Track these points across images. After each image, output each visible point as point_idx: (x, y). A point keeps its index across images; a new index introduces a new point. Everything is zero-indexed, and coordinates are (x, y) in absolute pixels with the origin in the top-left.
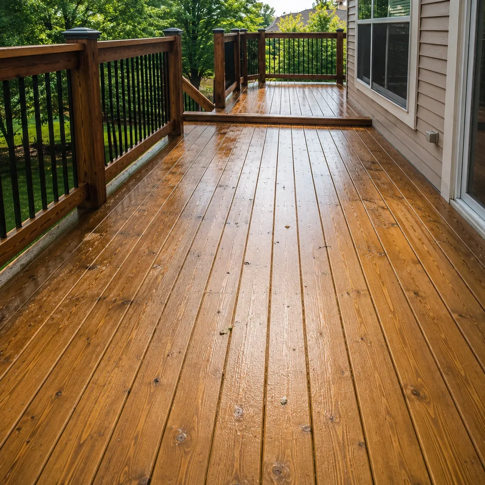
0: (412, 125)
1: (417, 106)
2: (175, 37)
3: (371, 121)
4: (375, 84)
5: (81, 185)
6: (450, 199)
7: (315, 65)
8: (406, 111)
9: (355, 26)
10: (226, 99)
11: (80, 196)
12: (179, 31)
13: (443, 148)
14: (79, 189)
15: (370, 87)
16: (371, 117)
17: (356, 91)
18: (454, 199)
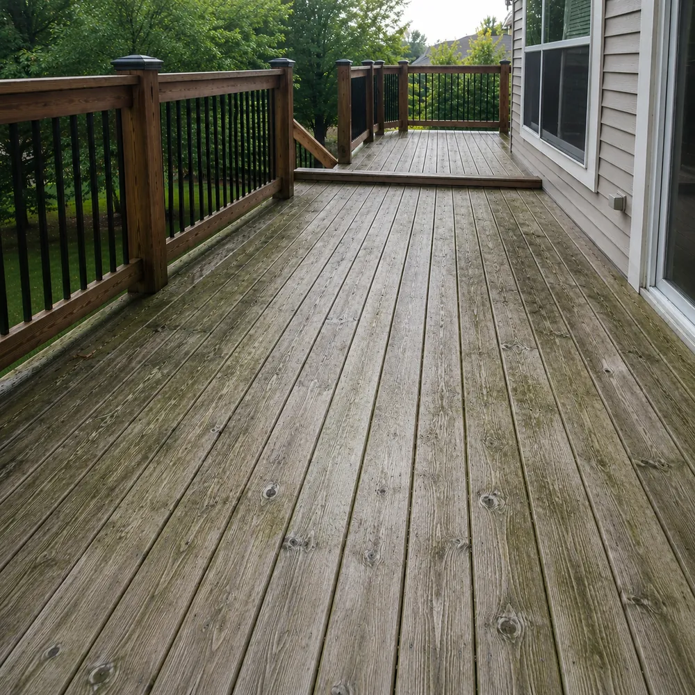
0: (591, 185)
1: (599, 160)
2: (284, 70)
3: (540, 182)
4: (544, 131)
5: (132, 261)
6: (640, 287)
7: (471, 108)
8: (584, 166)
9: (522, 55)
10: (353, 153)
11: (130, 276)
12: (289, 62)
13: (632, 216)
14: (128, 266)
15: (538, 136)
16: (541, 177)
17: (522, 142)
18: (645, 288)
